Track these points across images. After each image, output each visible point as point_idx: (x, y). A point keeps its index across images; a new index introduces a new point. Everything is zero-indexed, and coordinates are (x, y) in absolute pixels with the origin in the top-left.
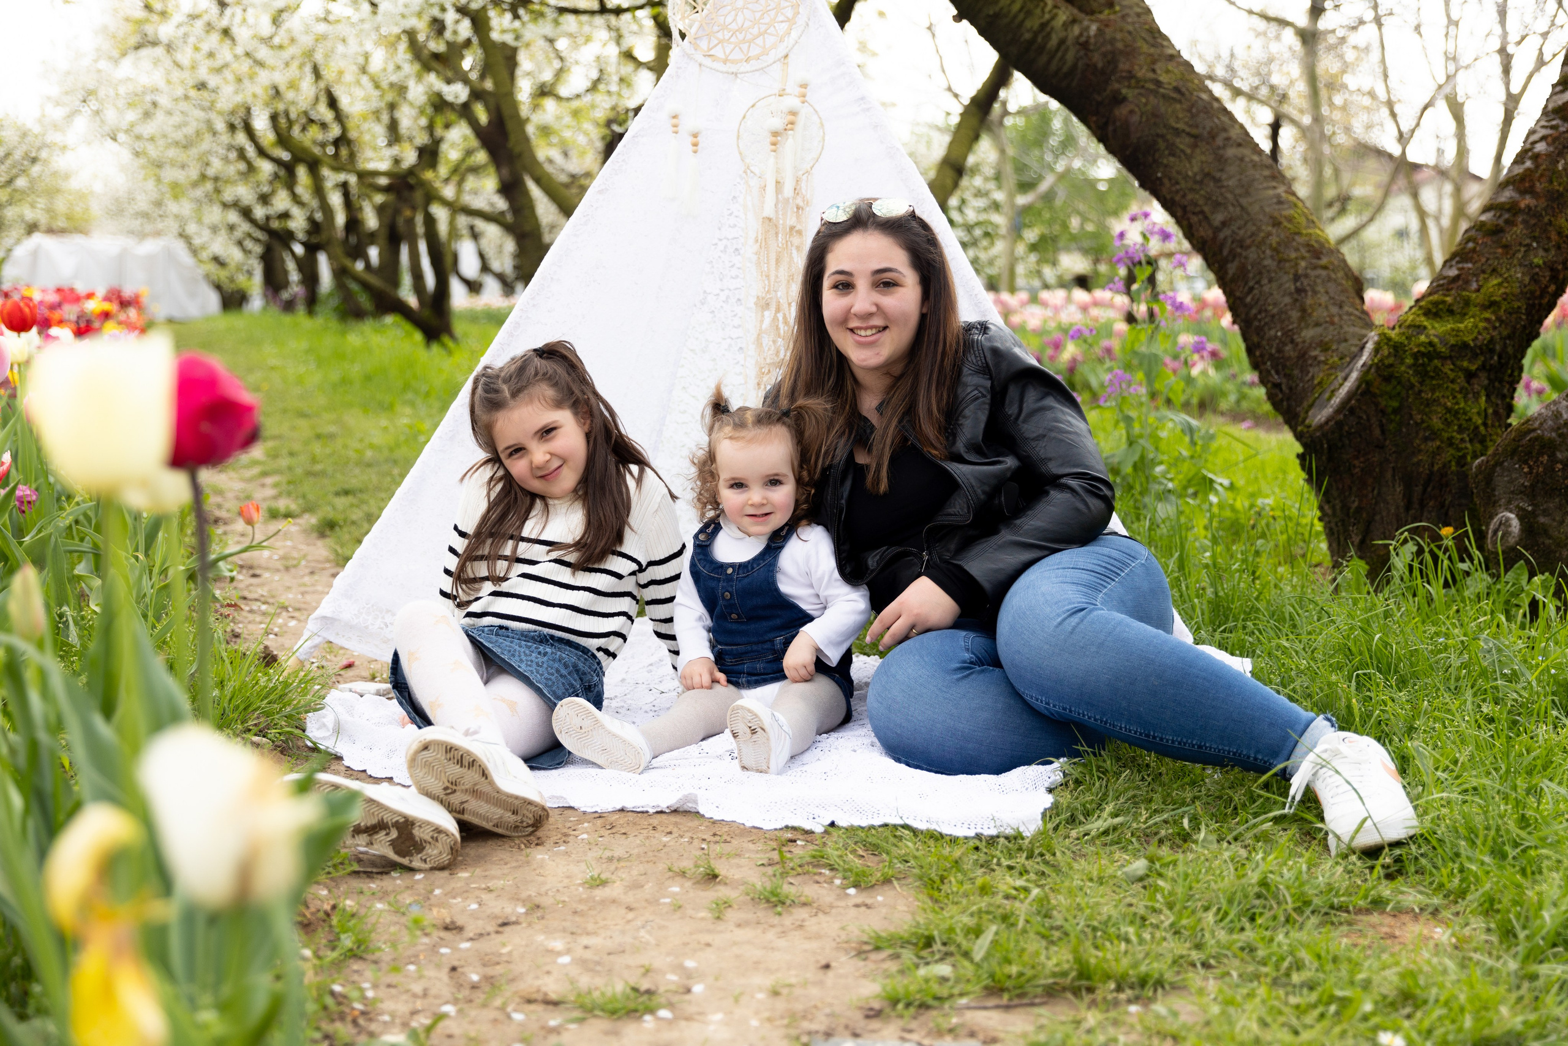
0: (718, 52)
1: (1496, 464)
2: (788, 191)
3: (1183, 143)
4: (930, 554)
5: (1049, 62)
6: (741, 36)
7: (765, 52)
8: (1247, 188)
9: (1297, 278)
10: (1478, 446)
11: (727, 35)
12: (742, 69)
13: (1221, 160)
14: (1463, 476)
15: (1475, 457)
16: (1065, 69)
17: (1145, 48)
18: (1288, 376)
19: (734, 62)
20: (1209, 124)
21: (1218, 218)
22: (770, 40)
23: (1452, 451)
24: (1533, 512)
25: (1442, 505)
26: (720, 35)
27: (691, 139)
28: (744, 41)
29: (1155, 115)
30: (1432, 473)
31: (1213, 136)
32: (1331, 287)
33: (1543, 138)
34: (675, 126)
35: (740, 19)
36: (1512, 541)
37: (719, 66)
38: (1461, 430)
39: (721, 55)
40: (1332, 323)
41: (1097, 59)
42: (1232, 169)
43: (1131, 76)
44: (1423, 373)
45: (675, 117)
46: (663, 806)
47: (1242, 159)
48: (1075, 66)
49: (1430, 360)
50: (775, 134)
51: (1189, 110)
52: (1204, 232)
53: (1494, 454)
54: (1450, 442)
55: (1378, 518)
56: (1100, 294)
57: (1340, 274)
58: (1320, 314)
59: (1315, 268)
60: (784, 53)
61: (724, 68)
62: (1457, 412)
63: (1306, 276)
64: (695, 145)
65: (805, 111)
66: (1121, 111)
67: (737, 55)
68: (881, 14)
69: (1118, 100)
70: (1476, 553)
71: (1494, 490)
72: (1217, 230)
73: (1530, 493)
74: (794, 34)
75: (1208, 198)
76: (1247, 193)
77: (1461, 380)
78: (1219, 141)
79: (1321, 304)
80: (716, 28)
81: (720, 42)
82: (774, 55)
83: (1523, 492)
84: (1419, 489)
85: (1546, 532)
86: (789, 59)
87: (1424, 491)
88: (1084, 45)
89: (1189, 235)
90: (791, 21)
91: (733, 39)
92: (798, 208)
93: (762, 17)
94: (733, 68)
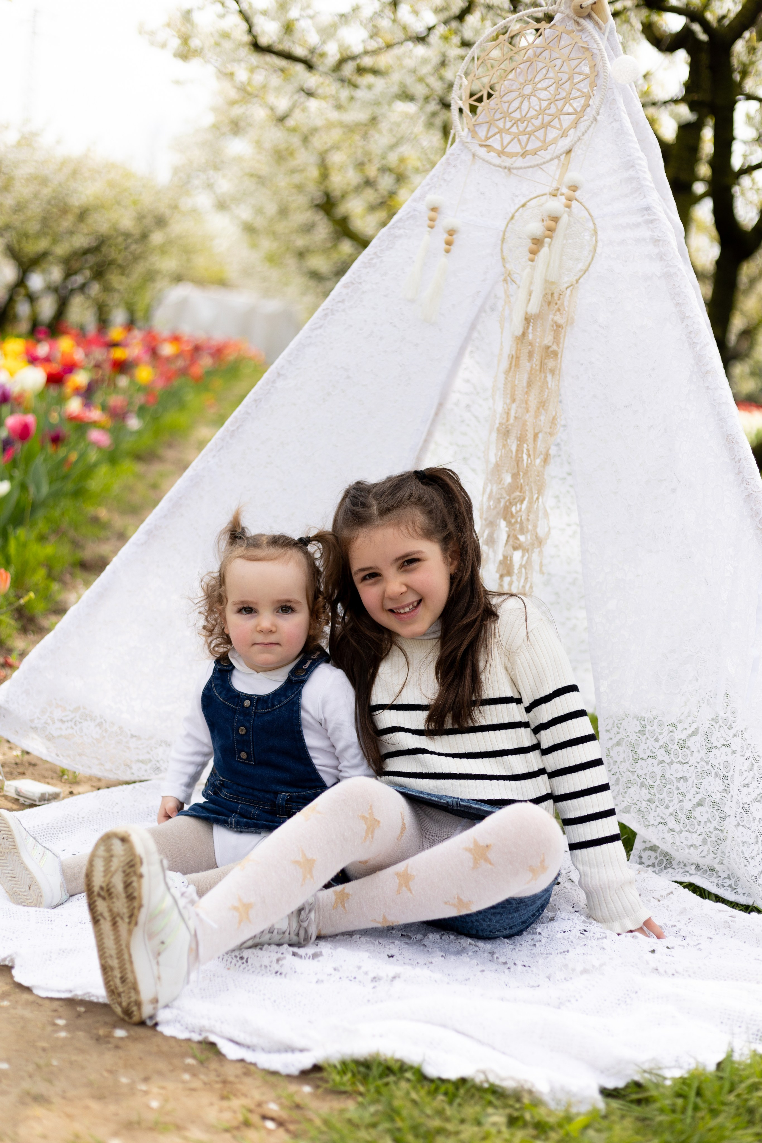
0: (495, 143)
6: (522, 126)
7: (545, 147)
11: (508, 124)
12: (517, 164)
19: (510, 155)
22: (552, 134)
26: (500, 124)
27: (445, 236)
28: (524, 132)
35: (525, 105)
37: (492, 157)
39: (497, 146)
45: (434, 209)
50: (535, 240)
60: (566, 148)
61: (497, 161)
64: (449, 243)
67: (515, 148)
74: (582, 126)
80: (498, 116)
81: (500, 132)
82: (551, 151)
86: (573, 154)
90: (579, 115)
91: (514, 129)
92: (559, 326)
93: (548, 107)
94: (508, 162)
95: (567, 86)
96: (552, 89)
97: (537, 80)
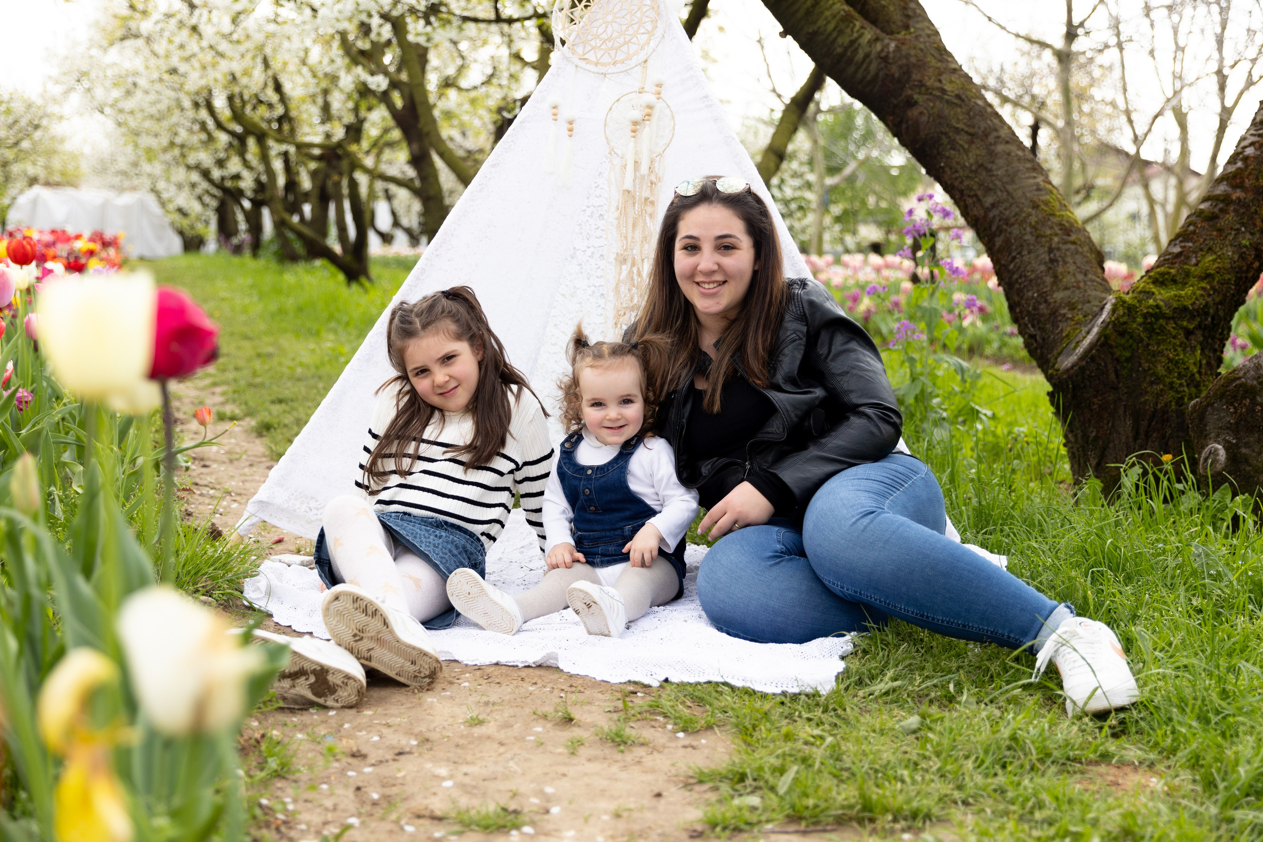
0: (591, 56)
1: (1209, 405)
2: (644, 169)
3: (962, 139)
4: (751, 464)
5: (856, 72)
6: (610, 45)
7: (629, 57)
8: (1012, 178)
9: (1051, 250)
10: (1193, 390)
11: (599, 43)
12: (610, 71)
13: (992, 154)
14: (1181, 414)
15: (1191, 399)
16: (869, 77)
17: (933, 62)
18: (1042, 329)
19: (604, 65)
20: (983, 125)
21: (989, 200)
22: (633, 48)
23: (1172, 393)
24: (1237, 444)
25: (1164, 437)
26: (593, 43)
27: (567, 126)
28: (612, 48)
29: (940, 116)
30: (1156, 411)
31: (986, 135)
32: (1079, 258)
33: (1252, 144)
34: (555, 115)
35: (609, 31)
36: (1219, 467)
37: (591, 67)
38: (1180, 377)
39: (594, 59)
40: (1079, 288)
41: (895, 70)
42: (1001, 162)
43: (921, 84)
44: (1150, 330)
45: (555, 107)
46: (531, 661)
47: (1009, 154)
48: (877, 75)
49: (1157, 320)
50: (635, 123)
51: (968, 114)
52: (977, 212)
53: (1207, 397)
54: (1171, 386)
55: (1111, 445)
56: (890, 258)
57: (1086, 249)
58: (1068, 280)
59: (1066, 243)
60: (644, 59)
61: (595, 69)
62: (1177, 362)
63: (1059, 249)
64: (571, 130)
65: (659, 105)
66: (913, 113)
67: (606, 59)
68: (721, 29)
69: (911, 103)
70: (1190, 476)
71: (1205, 425)
72: (987, 210)
73: (1235, 429)
74: (653, 44)
75: (981, 185)
76: (1013, 181)
77: (1182, 336)
78: (991, 139)
79: (1069, 271)
80: (590, 37)
81: (593, 48)
82: (635, 60)
83: (1229, 428)
84: (1144, 423)
85: (1247, 461)
86: (648, 63)
87: (1149, 425)
88: (885, 59)
89: (965, 214)
90: (650, 34)
91: (603, 47)
92: (652, 183)
93: (627, 29)
94: (603, 70)
95: (638, 14)
96: (628, 17)
97: (616, 10)
